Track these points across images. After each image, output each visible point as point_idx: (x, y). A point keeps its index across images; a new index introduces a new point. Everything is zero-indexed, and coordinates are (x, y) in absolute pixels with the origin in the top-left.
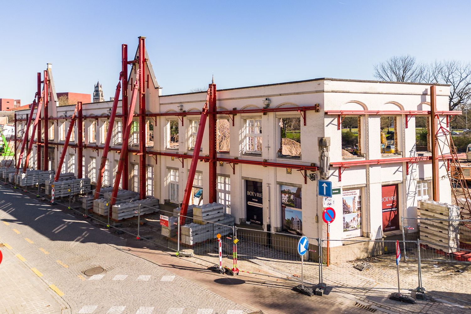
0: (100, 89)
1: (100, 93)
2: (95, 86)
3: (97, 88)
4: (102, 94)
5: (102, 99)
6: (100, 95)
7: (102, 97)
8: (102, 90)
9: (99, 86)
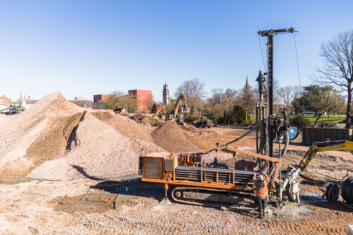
0: (167, 88)
1: (167, 91)
2: (164, 86)
3: (165, 87)
4: (168, 91)
5: (168, 95)
6: (167, 92)
7: (168, 93)
8: (168, 89)
9: (166, 86)
